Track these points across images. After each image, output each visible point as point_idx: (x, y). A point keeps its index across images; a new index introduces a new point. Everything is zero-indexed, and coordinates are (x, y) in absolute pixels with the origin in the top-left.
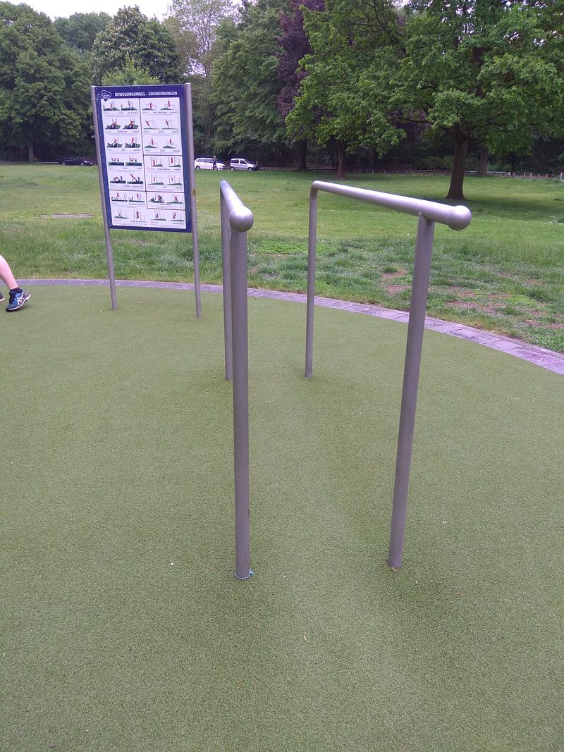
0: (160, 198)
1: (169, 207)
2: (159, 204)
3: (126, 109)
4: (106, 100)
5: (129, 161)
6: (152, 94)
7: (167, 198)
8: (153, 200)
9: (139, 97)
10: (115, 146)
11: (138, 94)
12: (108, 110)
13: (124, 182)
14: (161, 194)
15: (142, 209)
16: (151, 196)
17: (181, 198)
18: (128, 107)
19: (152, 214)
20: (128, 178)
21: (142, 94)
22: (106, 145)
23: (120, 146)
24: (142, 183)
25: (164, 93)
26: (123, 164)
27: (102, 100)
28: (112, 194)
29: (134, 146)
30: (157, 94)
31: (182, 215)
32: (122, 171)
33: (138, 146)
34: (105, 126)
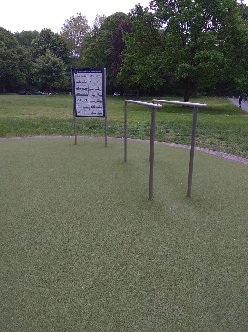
0: (94, 106)
1: (97, 109)
2: (93, 108)
3: (83, 77)
4: (76, 74)
5: (83, 94)
6: (92, 72)
7: (96, 106)
8: (91, 107)
9: (88, 73)
10: (79, 89)
11: (87, 72)
12: (77, 77)
13: (82, 101)
14: (94, 105)
15: (87, 110)
16: (91, 105)
17: (101, 106)
18: (84, 76)
19: (91, 112)
20: (83, 100)
21: (89, 72)
22: (76, 89)
23: (81, 89)
24: (88, 101)
25: (96, 72)
26: (81, 95)
27: (75, 74)
28: (77, 105)
29: (85, 89)
30: (94, 72)
31: (102, 112)
32: (81, 97)
33: (87, 89)
34: (75, 82)
